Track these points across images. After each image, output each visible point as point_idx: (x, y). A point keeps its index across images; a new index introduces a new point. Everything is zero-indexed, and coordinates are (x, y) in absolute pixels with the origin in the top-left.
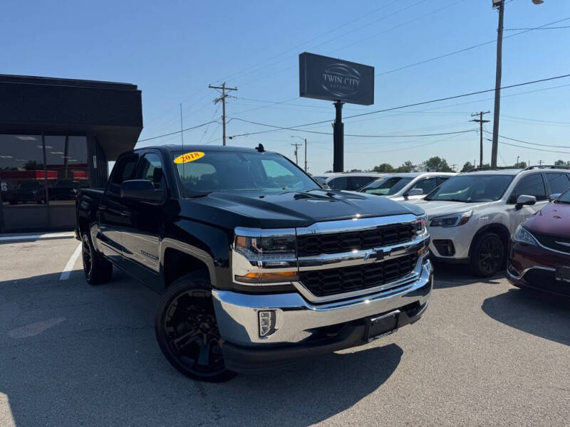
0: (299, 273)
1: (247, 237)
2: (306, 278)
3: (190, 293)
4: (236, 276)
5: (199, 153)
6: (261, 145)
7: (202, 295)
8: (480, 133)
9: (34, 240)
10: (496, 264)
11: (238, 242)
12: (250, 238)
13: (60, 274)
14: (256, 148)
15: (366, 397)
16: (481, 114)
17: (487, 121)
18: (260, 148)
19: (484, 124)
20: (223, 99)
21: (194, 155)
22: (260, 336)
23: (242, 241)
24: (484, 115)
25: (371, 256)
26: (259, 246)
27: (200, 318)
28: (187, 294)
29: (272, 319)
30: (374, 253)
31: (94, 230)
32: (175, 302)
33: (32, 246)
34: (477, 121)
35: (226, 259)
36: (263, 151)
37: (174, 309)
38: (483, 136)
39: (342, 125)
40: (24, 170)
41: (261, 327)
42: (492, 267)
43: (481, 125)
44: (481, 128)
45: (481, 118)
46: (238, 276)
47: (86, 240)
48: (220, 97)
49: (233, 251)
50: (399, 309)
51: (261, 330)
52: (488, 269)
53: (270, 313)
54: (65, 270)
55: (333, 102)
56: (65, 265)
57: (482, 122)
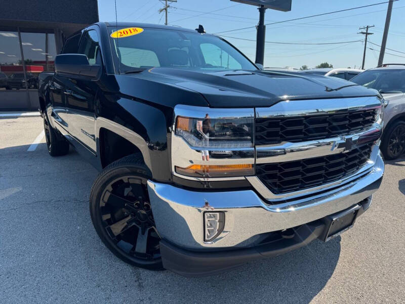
0: (256, 166)
1: (190, 118)
2: (264, 172)
3: (125, 179)
4: (175, 167)
5: (137, 29)
6: (201, 27)
7: (138, 182)
8: (364, 43)
9: (16, 117)
10: (401, 148)
11: (180, 124)
12: (194, 120)
13: (29, 146)
14: (196, 29)
15: (316, 297)
16: (368, 27)
17: (371, 34)
18: (201, 29)
19: (368, 36)
20: (166, 9)
21: (132, 31)
22: (204, 240)
23: (184, 124)
24: (369, 29)
25: (341, 145)
26: (205, 131)
27: (137, 204)
28: (122, 181)
29: (219, 221)
30: (343, 141)
31: (50, 110)
32: (109, 187)
33: (14, 122)
34: (363, 33)
35: (164, 142)
36: (203, 32)
37: (108, 194)
38: (367, 46)
39: (264, 27)
40: (18, 65)
41: (206, 229)
42: (398, 151)
43: (366, 36)
44: (366, 39)
45: (367, 31)
46: (178, 167)
47: (46, 118)
48: (163, 8)
49: (173, 133)
50: (358, 204)
51: (207, 232)
52: (394, 153)
53: (218, 214)
54: (34, 143)
55: (258, 7)
56: (35, 138)
57: (367, 34)
